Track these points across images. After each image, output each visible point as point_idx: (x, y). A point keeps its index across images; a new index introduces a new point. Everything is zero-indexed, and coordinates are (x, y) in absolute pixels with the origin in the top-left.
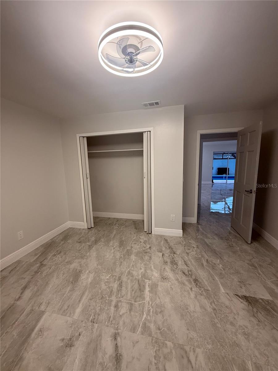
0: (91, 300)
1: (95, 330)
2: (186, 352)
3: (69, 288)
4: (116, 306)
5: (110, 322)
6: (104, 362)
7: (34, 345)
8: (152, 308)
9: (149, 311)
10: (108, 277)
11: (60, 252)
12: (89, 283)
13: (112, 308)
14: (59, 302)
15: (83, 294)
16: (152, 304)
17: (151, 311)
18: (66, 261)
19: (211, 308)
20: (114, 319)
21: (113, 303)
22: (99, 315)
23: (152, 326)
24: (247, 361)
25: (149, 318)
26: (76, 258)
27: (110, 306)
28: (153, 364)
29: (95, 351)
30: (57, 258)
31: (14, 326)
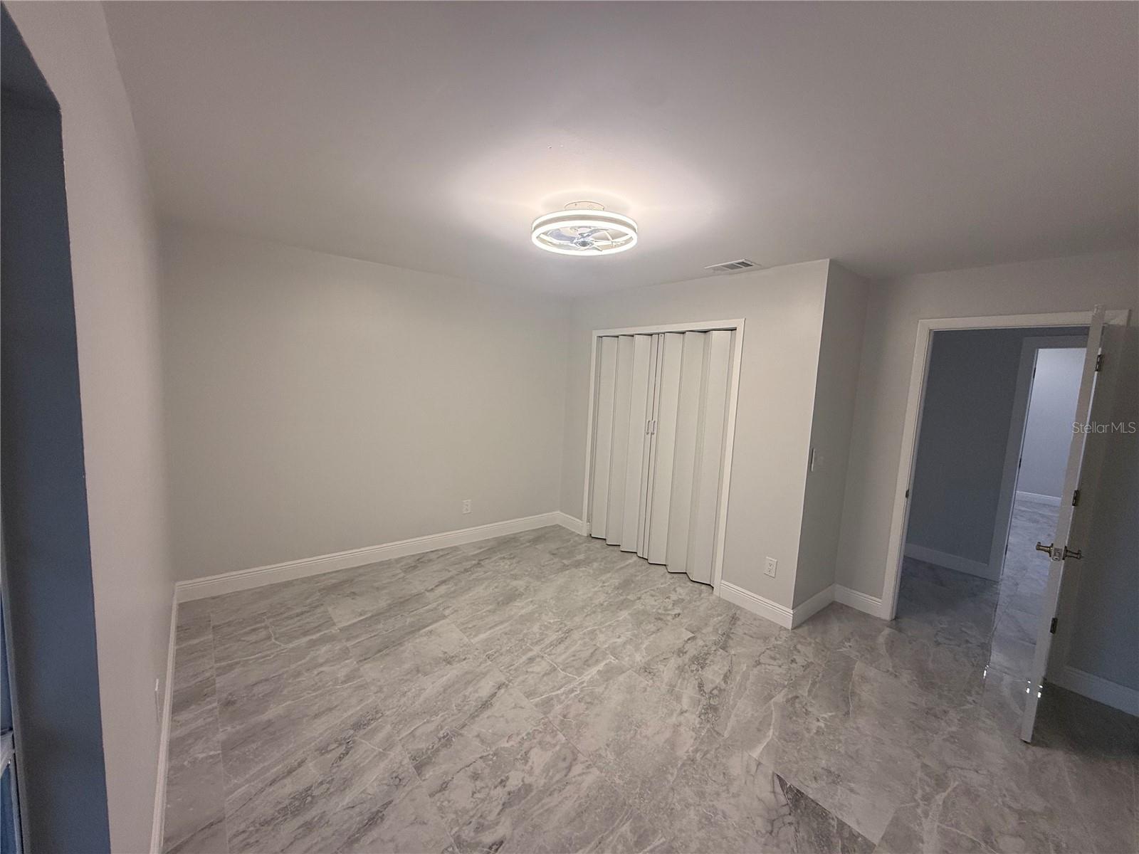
0: (506, 634)
1: (483, 666)
2: (575, 760)
3: (490, 607)
4: (531, 660)
5: (508, 670)
6: (469, 697)
7: (418, 641)
8: (582, 691)
9: (572, 691)
10: (552, 621)
11: (514, 558)
12: (520, 614)
13: (524, 658)
14: (467, 616)
15: (502, 623)
16: (585, 687)
17: (576, 693)
18: (512, 573)
19: (687, 754)
20: (515, 670)
21: (530, 654)
22: (501, 655)
23: (558, 708)
24: (660, 835)
25: (563, 697)
26: (528, 575)
27: (524, 654)
28: (521, 737)
29: (468, 683)
30: (502, 564)
31: (413, 613)
